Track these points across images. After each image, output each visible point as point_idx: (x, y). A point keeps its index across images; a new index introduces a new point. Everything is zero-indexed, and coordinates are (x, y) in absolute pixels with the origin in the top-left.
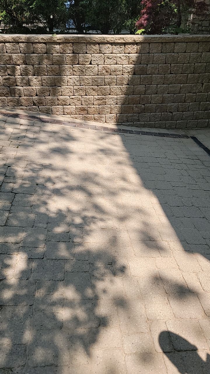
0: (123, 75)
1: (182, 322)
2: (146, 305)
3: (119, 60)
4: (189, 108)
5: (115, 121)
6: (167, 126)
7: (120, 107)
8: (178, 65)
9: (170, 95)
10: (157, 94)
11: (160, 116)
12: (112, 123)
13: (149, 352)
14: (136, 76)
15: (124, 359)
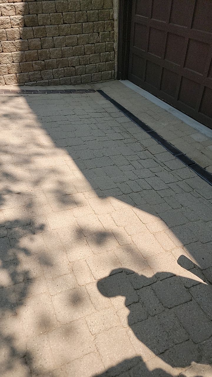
0: (12, 28)
1: (100, 257)
2: (67, 251)
3: (4, 10)
4: (91, 60)
5: (16, 82)
6: (72, 82)
7: (18, 66)
8: (70, 13)
9: (68, 47)
10: (54, 47)
11: (63, 71)
12: (13, 85)
13: (73, 287)
14: (28, 28)
15: (50, 300)
